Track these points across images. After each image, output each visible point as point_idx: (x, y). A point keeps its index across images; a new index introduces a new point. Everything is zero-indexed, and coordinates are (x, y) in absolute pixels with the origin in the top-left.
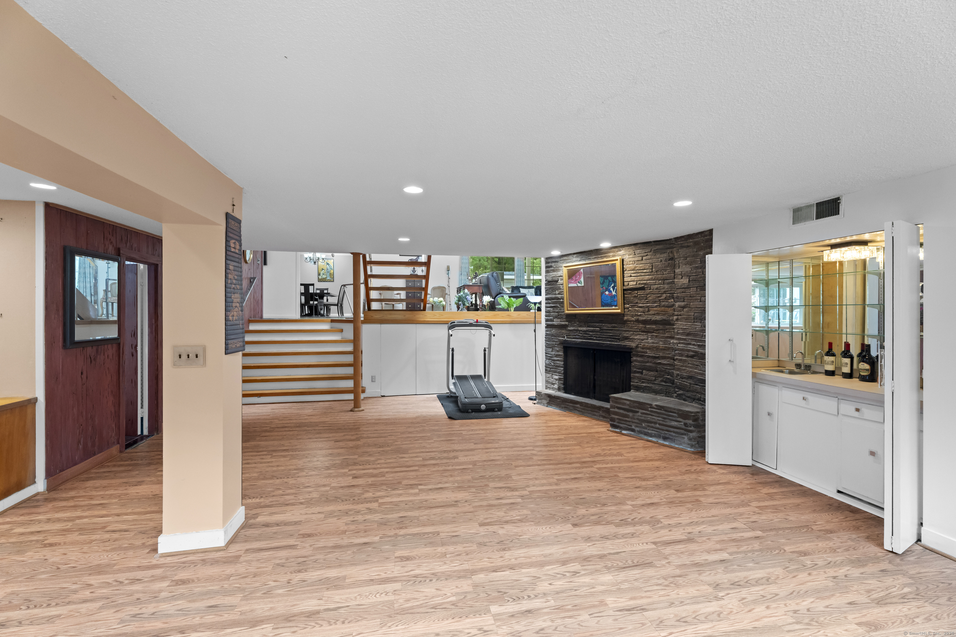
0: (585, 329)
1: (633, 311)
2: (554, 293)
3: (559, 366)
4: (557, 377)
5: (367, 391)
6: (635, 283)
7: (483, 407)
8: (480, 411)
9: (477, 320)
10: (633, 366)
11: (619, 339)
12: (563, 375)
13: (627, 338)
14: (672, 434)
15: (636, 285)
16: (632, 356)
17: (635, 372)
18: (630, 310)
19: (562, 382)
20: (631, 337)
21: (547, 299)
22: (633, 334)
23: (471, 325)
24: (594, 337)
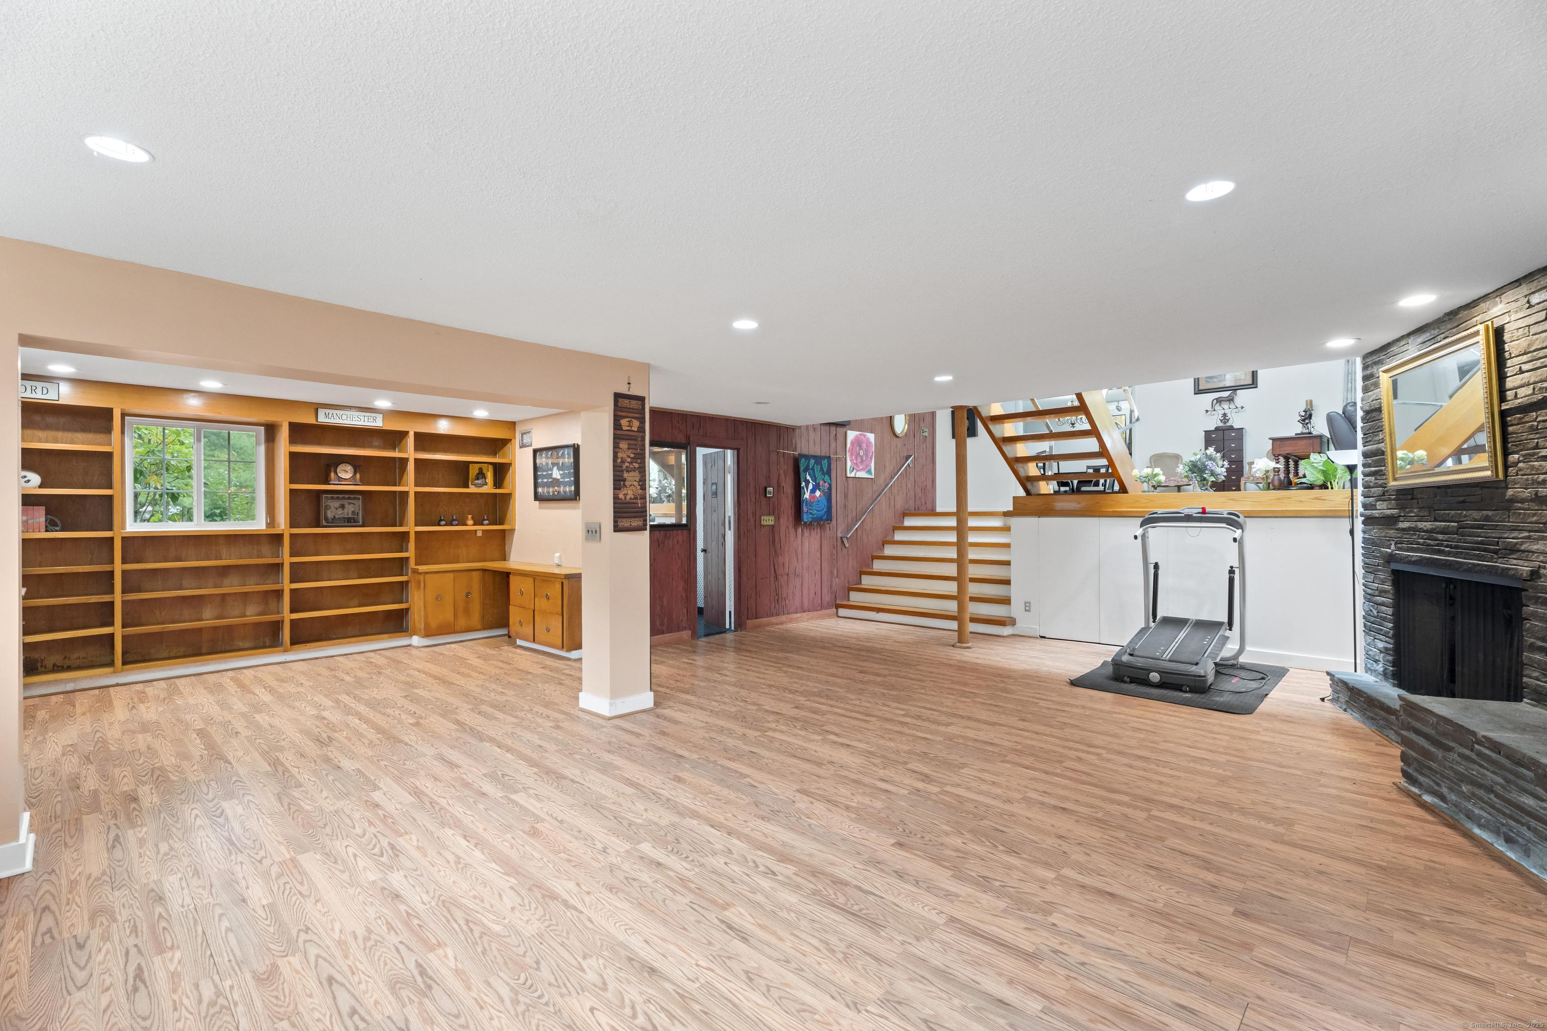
0: (1427, 525)
1: (1528, 471)
2: (1377, 438)
3: (1384, 619)
4: (1381, 645)
5: (1018, 624)
6: (1528, 390)
7: (1155, 677)
8: (1146, 683)
9: (1204, 509)
10: (1528, 630)
11: (1496, 552)
12: (1392, 641)
13: (1513, 550)
14: (1524, 830)
15: (1533, 393)
16: (1524, 601)
17: (1533, 648)
18: (1520, 470)
19: (1390, 658)
20: (1522, 548)
21: (1366, 455)
22: (1529, 537)
23: (1188, 518)
24: (1447, 546)
